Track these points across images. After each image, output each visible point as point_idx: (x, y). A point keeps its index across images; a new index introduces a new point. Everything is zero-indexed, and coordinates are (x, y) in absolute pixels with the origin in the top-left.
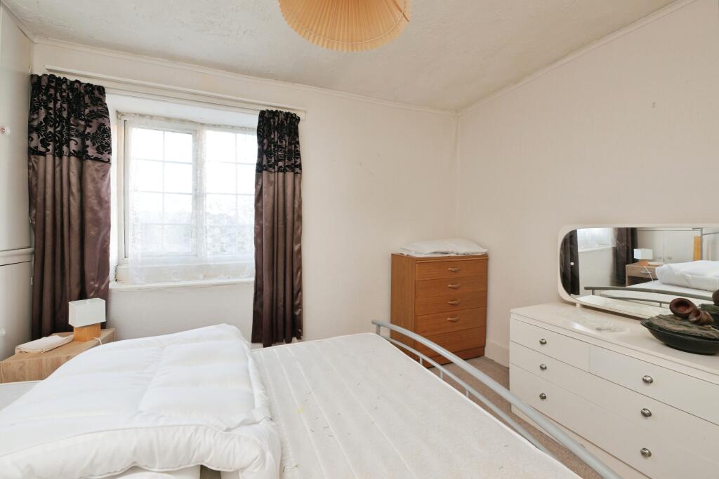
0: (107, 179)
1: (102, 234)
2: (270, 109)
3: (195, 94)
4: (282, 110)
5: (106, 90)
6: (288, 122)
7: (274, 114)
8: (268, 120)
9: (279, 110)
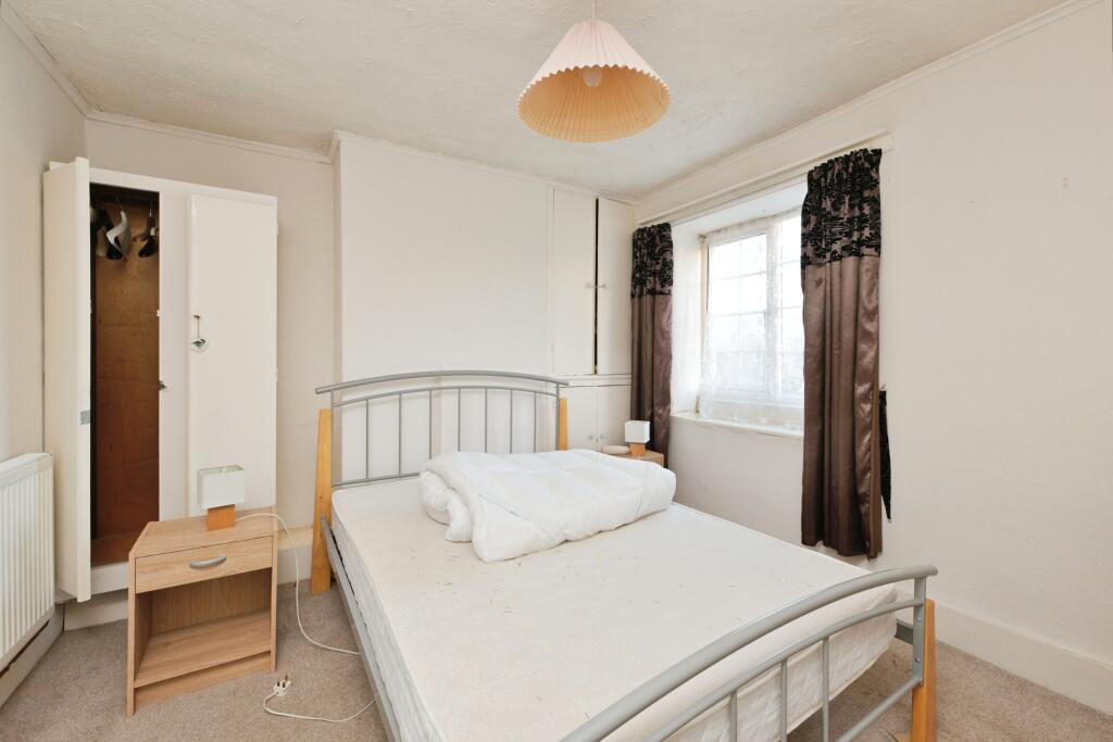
0: (668, 309)
1: (664, 363)
2: (818, 164)
3: (735, 190)
4: (837, 156)
5: (672, 224)
6: (850, 170)
7: (825, 168)
8: (818, 182)
9: (833, 158)
